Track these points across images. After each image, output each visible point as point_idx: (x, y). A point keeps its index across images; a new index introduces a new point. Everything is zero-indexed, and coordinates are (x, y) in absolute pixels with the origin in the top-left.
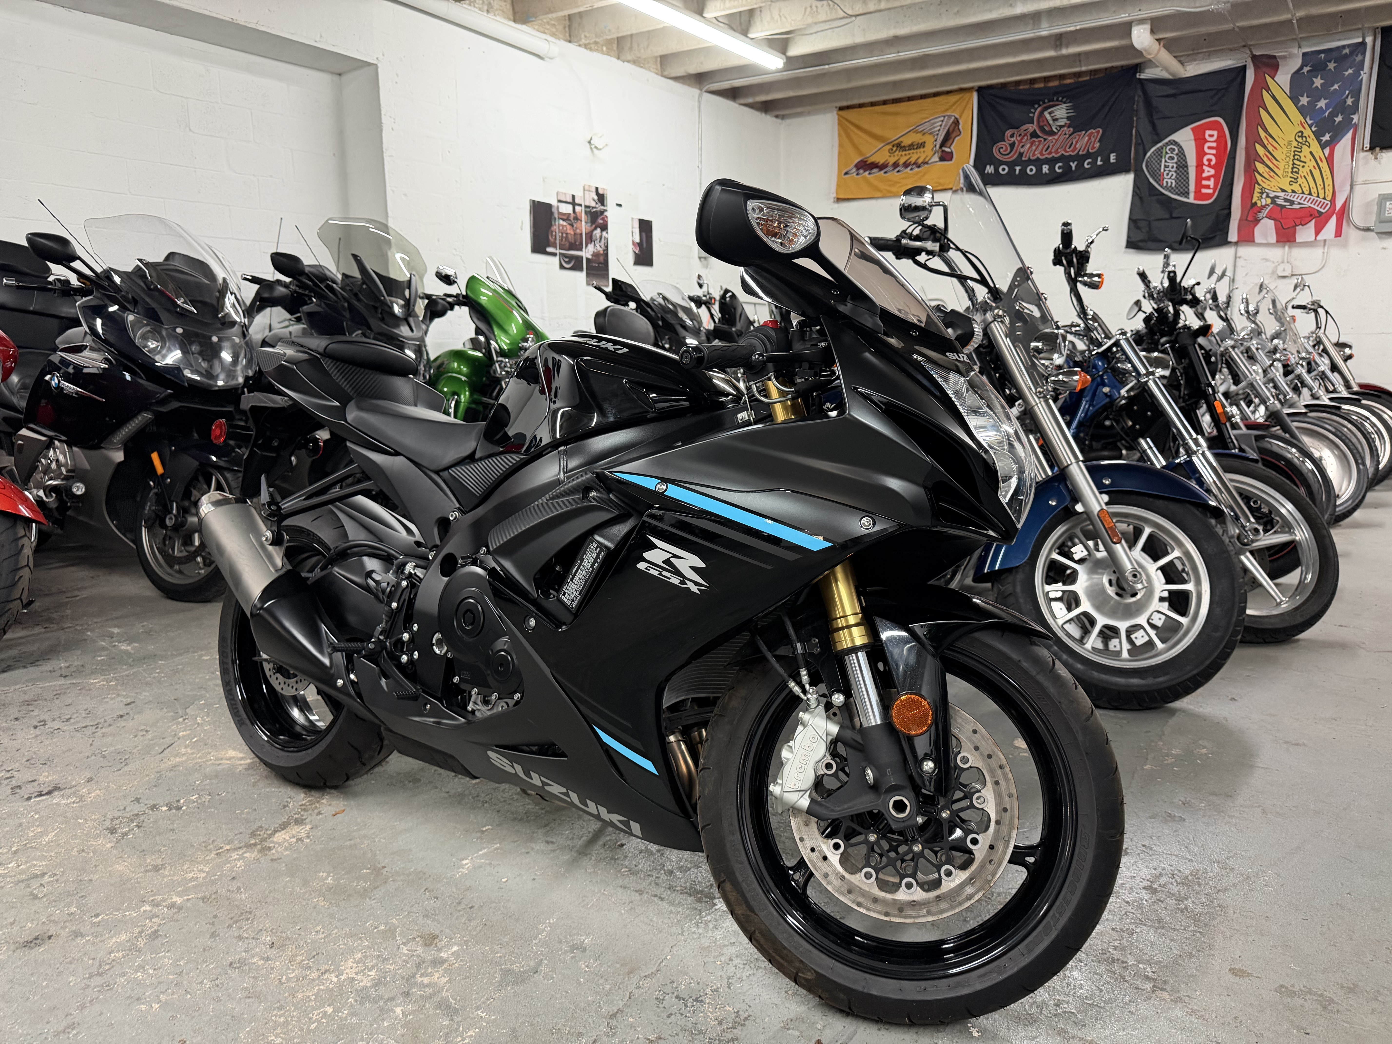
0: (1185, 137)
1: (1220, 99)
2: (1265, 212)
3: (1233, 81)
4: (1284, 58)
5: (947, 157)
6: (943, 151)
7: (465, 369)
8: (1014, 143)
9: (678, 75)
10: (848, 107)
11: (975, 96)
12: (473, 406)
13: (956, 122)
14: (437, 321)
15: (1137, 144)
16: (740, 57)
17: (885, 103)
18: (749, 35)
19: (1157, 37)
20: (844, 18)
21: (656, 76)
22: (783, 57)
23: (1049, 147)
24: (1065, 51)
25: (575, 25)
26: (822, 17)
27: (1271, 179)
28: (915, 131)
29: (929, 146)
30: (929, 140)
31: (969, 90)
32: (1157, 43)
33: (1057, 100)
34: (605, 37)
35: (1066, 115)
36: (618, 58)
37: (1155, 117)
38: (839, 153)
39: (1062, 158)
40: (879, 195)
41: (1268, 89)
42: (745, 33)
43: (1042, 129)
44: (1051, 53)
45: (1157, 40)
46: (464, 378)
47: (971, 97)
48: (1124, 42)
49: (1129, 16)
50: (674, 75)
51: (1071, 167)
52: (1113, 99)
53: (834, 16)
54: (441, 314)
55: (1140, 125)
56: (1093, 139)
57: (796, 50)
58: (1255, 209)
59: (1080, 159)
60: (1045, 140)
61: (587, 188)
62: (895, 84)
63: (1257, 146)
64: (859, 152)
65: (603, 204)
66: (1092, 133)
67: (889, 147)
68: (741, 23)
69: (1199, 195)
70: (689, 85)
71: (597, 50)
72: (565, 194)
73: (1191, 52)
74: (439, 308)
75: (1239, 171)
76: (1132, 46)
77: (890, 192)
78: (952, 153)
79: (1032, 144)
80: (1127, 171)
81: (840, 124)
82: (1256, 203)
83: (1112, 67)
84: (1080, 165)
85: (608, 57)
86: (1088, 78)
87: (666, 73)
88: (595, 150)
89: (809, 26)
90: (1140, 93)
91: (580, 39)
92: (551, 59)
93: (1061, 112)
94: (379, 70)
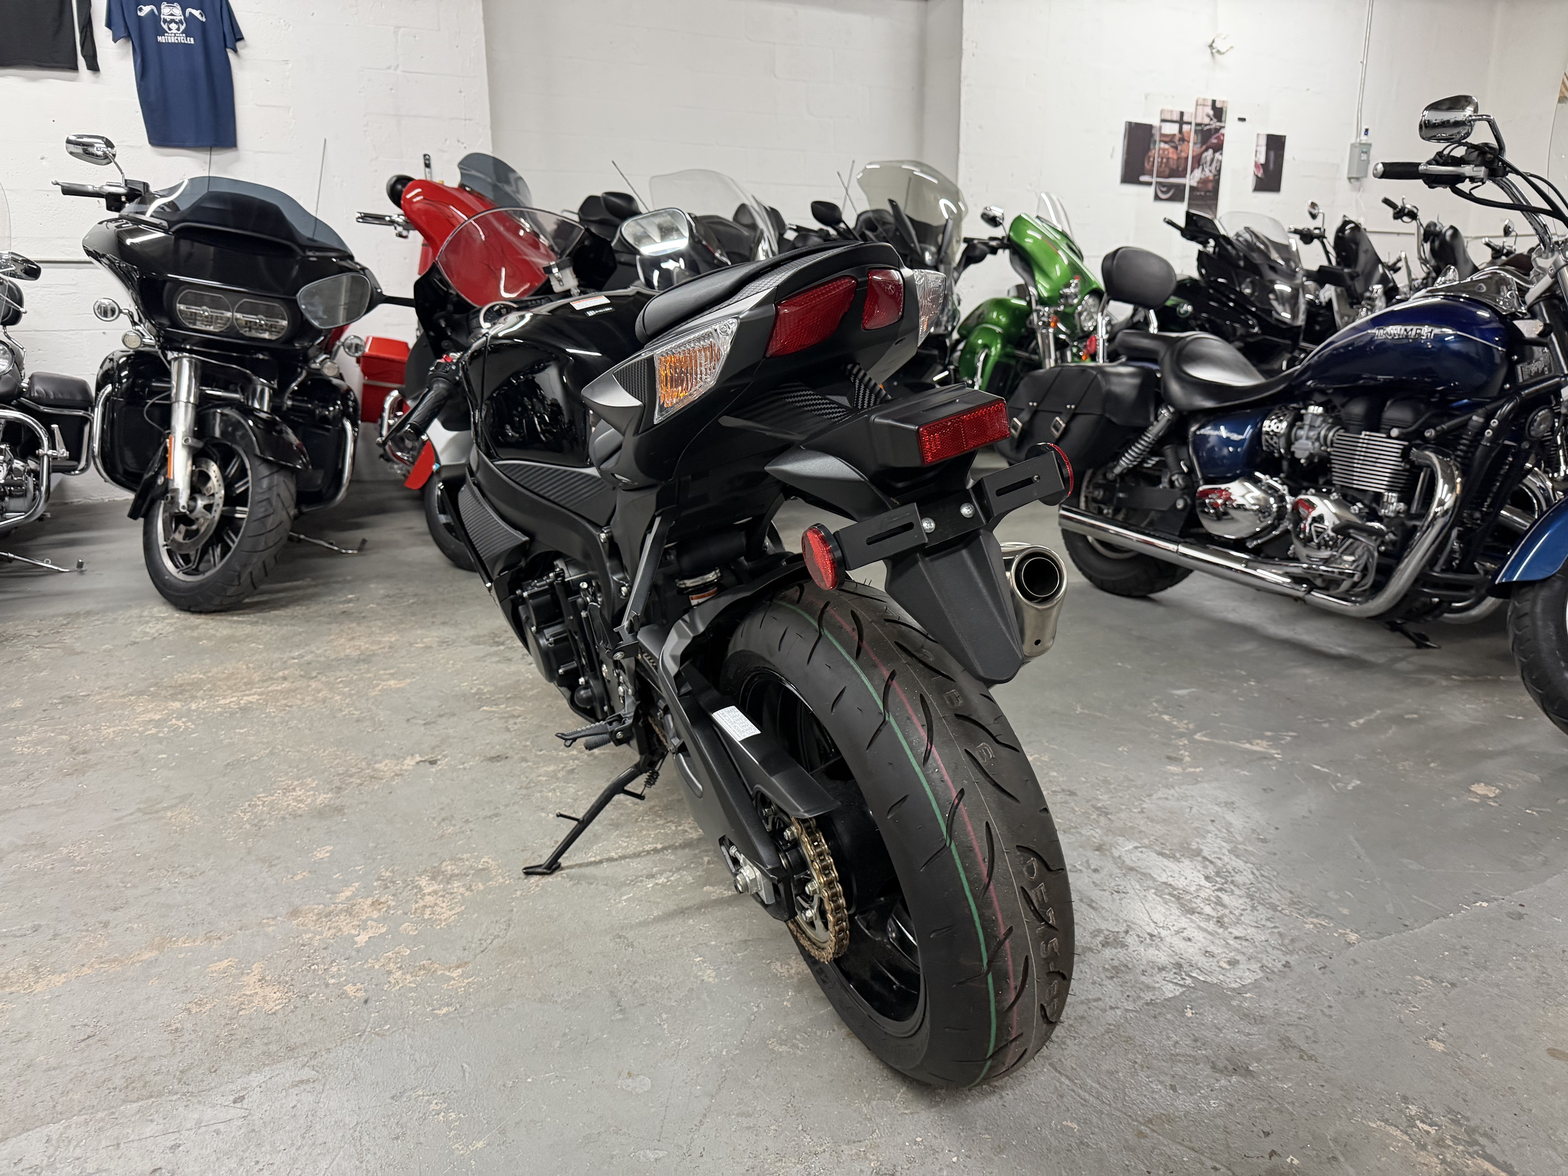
7: (1003, 320)
12: (1005, 360)
14: (972, 268)
46: (998, 330)
54: (979, 259)
61: (1200, 102)
65: (1220, 120)
72: (1171, 112)
74: (977, 253)
88: (1216, 55)
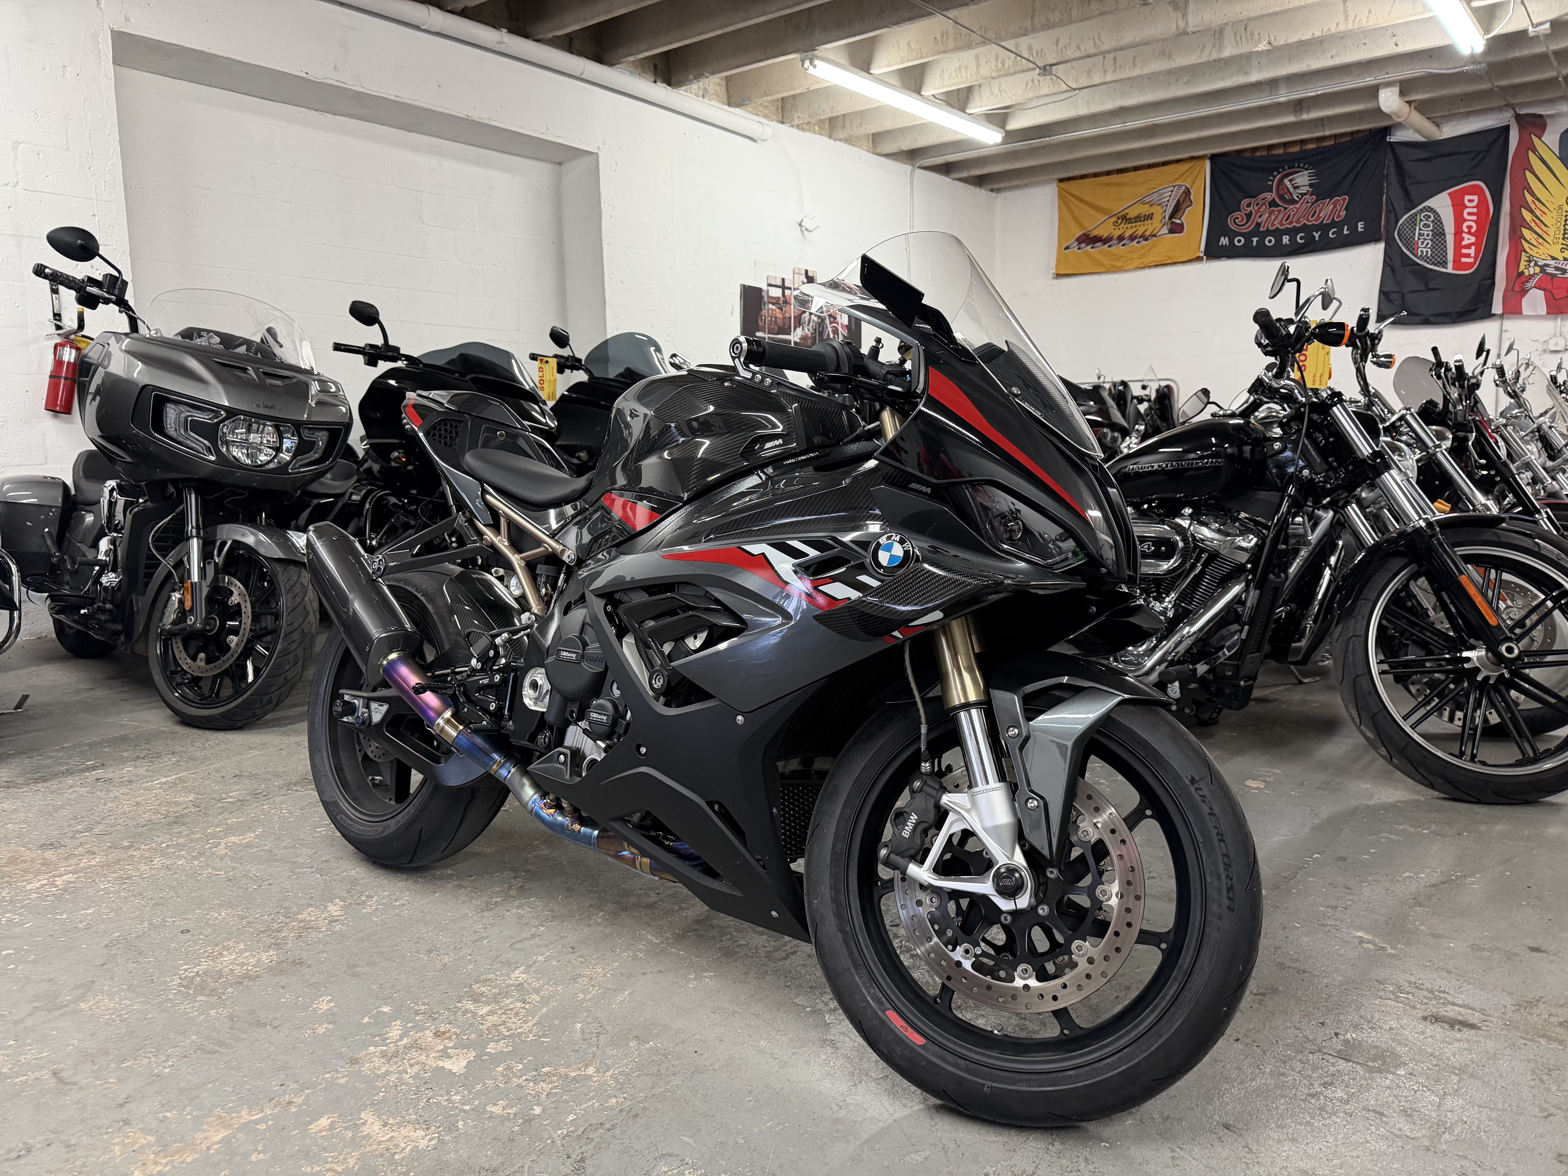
0: (1441, 203)
1: (1480, 161)
2: (1533, 282)
3: (1495, 141)
4: (1552, 116)
5: (1176, 229)
6: (1172, 223)
8: (1251, 213)
9: (891, 151)
10: (1069, 179)
11: (1208, 164)
13: (1187, 192)
15: (1388, 211)
16: (956, 132)
17: (1109, 173)
18: (967, 111)
19: (1407, 99)
20: (1067, 91)
21: (868, 154)
22: (1002, 131)
23: (1289, 216)
24: (1305, 116)
25: (788, 106)
26: (1045, 90)
27: (1539, 246)
28: (1142, 202)
29: (1157, 218)
30: (1157, 211)
31: (1203, 157)
32: (1407, 106)
33: (1299, 167)
34: (819, 117)
35: (1308, 183)
36: (830, 137)
37: (1407, 183)
38: (1059, 227)
39: (1304, 229)
40: (1103, 270)
41: (1535, 151)
42: (962, 108)
43: (1282, 198)
44: (1291, 119)
45: (1407, 102)
47: (1203, 166)
48: (1370, 105)
49: (1375, 79)
50: (886, 152)
51: (1314, 237)
52: (1361, 164)
53: (1057, 90)
55: (1391, 191)
56: (1338, 207)
57: (1016, 124)
58: (1522, 279)
59: (1324, 228)
60: (1286, 209)
61: (796, 270)
62: (1120, 155)
63: (1524, 212)
64: (1081, 226)
66: (1338, 200)
67: (1115, 219)
68: (958, 99)
69: (1457, 264)
70: (901, 162)
71: (809, 130)
72: (776, 277)
73: (1447, 113)
75: (1503, 238)
76: (1379, 109)
77: (1115, 267)
78: (1182, 225)
79: (1271, 213)
80: (1377, 240)
81: (1060, 196)
82: (1523, 272)
83: (1358, 132)
84: (1324, 235)
85: (820, 136)
86: (1333, 142)
87: (878, 151)
88: (805, 232)
89: (1031, 99)
90: (1391, 157)
91: (793, 120)
92: (764, 141)
93: (1303, 179)
94: (600, 159)
